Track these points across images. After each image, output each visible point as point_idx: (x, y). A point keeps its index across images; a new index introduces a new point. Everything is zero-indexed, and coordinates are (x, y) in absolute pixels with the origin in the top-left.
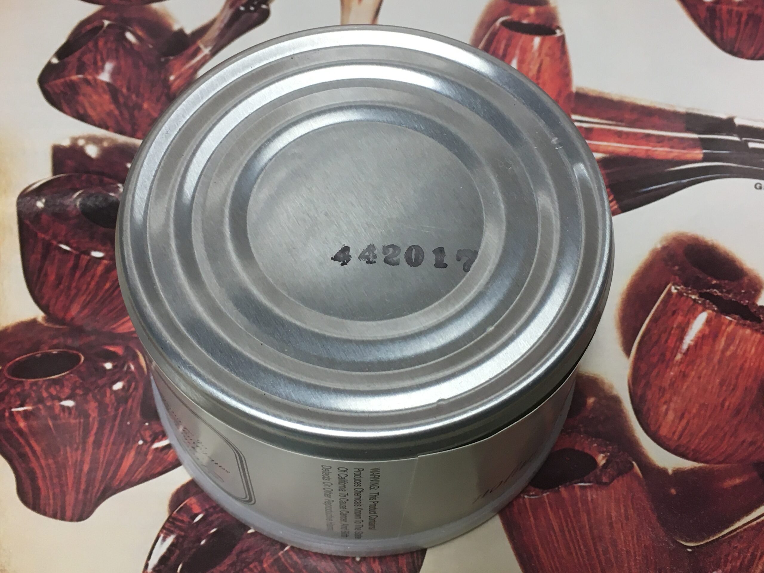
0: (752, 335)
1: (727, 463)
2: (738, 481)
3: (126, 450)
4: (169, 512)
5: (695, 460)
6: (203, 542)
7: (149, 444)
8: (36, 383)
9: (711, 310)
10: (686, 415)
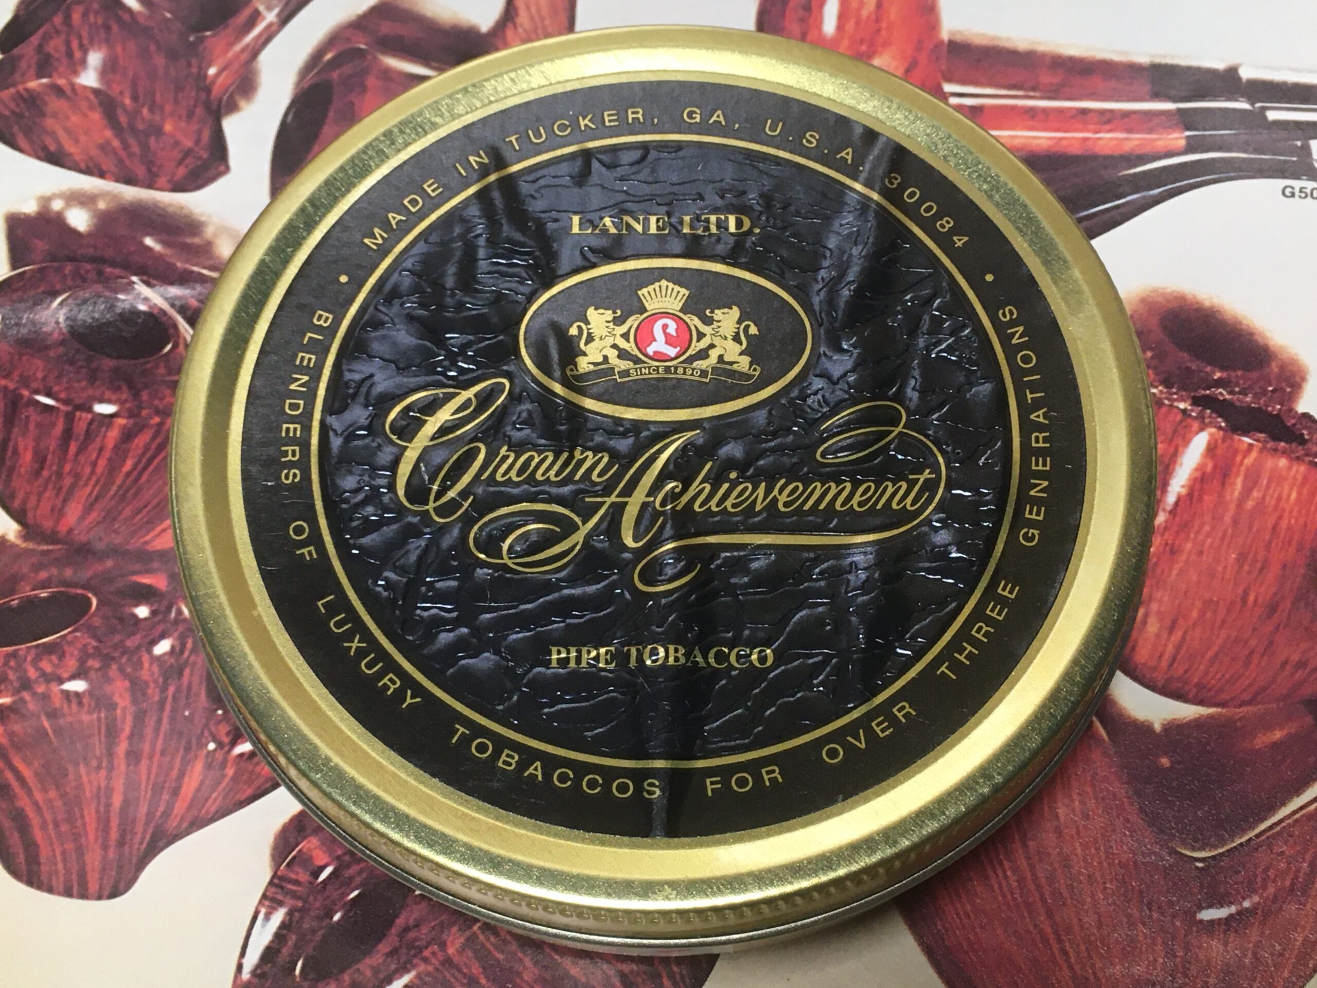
0: (1289, 468)
1: (1259, 703)
2: (1278, 735)
3: (186, 763)
4: (272, 869)
5: (1201, 703)
6: (337, 917)
7: (226, 749)
8: (14, 655)
9: (1215, 427)
10: (1180, 621)
